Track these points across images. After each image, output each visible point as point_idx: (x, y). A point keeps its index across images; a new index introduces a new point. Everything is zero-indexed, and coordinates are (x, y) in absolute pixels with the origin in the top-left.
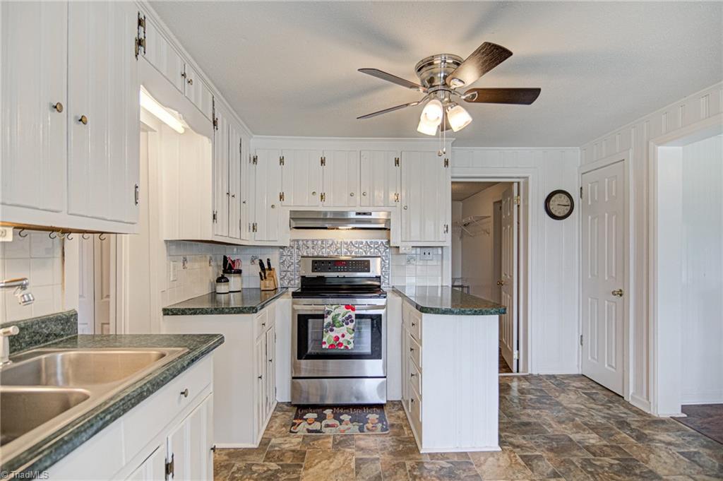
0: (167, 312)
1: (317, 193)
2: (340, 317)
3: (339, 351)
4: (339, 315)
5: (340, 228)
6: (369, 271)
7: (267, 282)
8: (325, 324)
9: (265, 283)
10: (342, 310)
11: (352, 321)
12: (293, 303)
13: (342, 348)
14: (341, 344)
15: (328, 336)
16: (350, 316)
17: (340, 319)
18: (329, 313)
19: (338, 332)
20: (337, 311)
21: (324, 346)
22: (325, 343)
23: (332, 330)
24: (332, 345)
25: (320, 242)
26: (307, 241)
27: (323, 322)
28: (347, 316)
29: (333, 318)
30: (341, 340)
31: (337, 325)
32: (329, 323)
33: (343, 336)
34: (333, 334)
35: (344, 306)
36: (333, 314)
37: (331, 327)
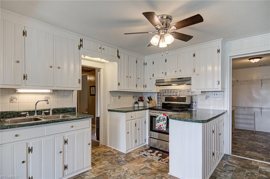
0: (109, 110)
1: (164, 72)
2: (161, 118)
3: (161, 130)
4: (161, 117)
5: (172, 85)
6: (185, 102)
7: (150, 104)
8: (157, 120)
9: (149, 105)
10: (162, 115)
11: (165, 120)
12: (149, 112)
13: (162, 129)
14: (161, 128)
15: (157, 124)
16: (165, 118)
17: (161, 119)
18: (158, 116)
19: (161, 123)
20: (160, 116)
21: (156, 128)
22: (156, 127)
23: (159, 122)
24: (158, 128)
25: (170, 90)
26: (166, 90)
27: (156, 119)
28: (164, 118)
29: (159, 118)
30: (162, 126)
31: (160, 121)
32: (158, 120)
33: (162, 125)
34: (159, 124)
35: (162, 114)
36: (159, 117)
37: (159, 121)
